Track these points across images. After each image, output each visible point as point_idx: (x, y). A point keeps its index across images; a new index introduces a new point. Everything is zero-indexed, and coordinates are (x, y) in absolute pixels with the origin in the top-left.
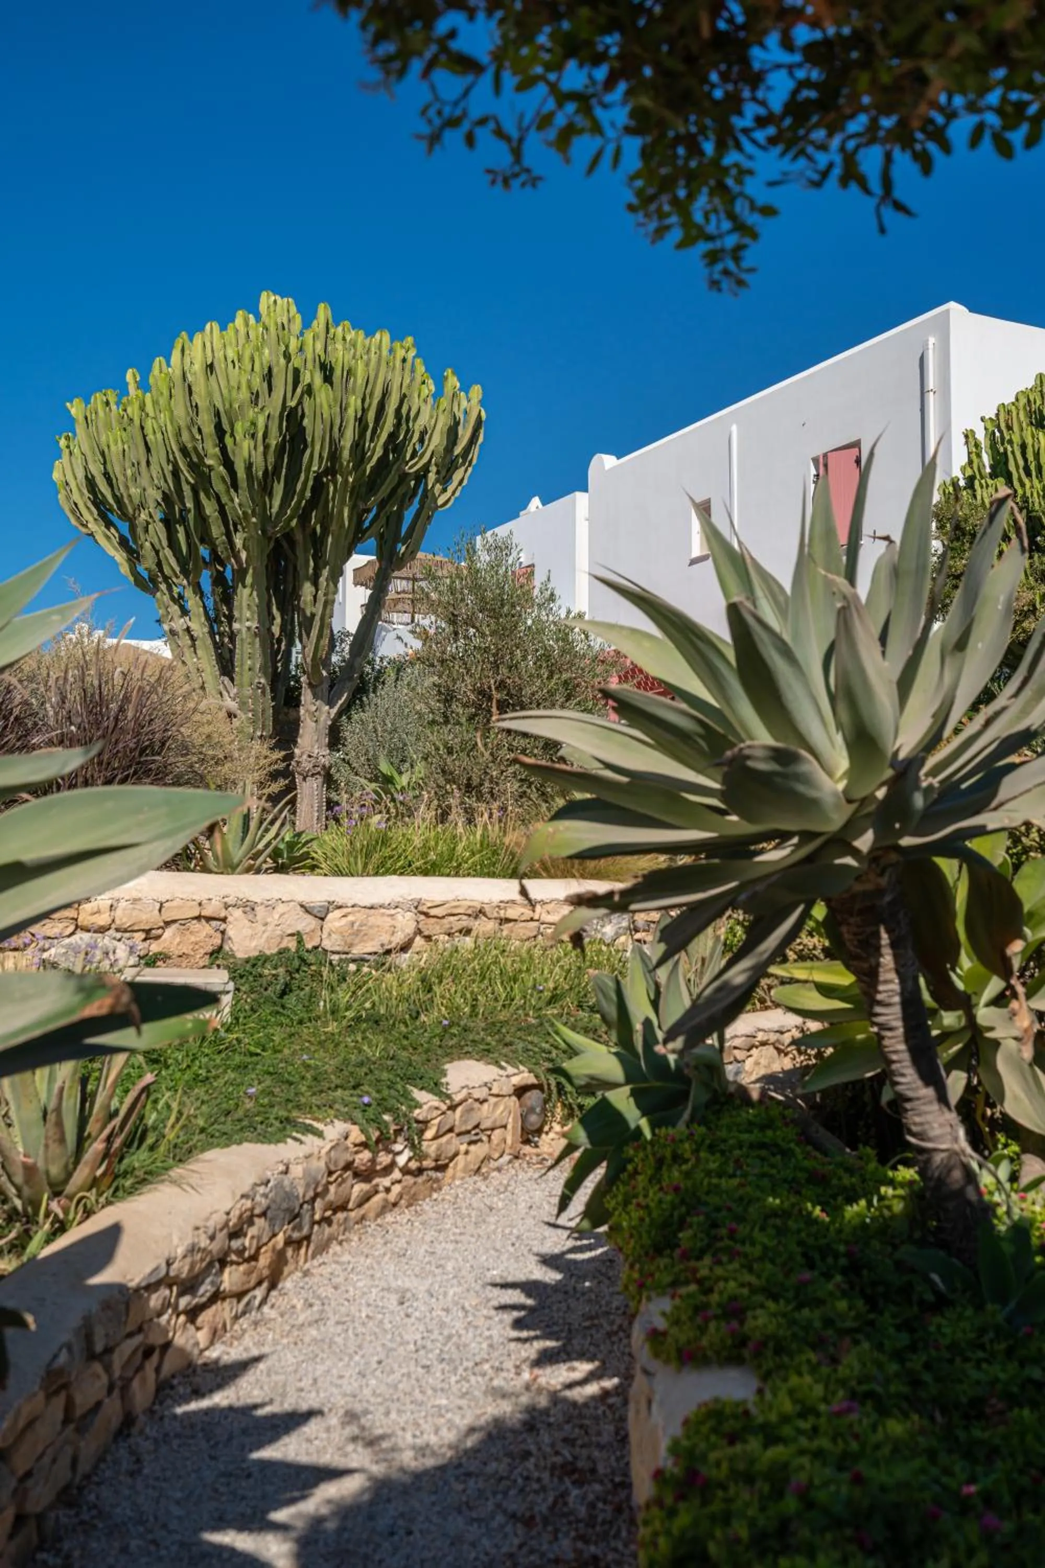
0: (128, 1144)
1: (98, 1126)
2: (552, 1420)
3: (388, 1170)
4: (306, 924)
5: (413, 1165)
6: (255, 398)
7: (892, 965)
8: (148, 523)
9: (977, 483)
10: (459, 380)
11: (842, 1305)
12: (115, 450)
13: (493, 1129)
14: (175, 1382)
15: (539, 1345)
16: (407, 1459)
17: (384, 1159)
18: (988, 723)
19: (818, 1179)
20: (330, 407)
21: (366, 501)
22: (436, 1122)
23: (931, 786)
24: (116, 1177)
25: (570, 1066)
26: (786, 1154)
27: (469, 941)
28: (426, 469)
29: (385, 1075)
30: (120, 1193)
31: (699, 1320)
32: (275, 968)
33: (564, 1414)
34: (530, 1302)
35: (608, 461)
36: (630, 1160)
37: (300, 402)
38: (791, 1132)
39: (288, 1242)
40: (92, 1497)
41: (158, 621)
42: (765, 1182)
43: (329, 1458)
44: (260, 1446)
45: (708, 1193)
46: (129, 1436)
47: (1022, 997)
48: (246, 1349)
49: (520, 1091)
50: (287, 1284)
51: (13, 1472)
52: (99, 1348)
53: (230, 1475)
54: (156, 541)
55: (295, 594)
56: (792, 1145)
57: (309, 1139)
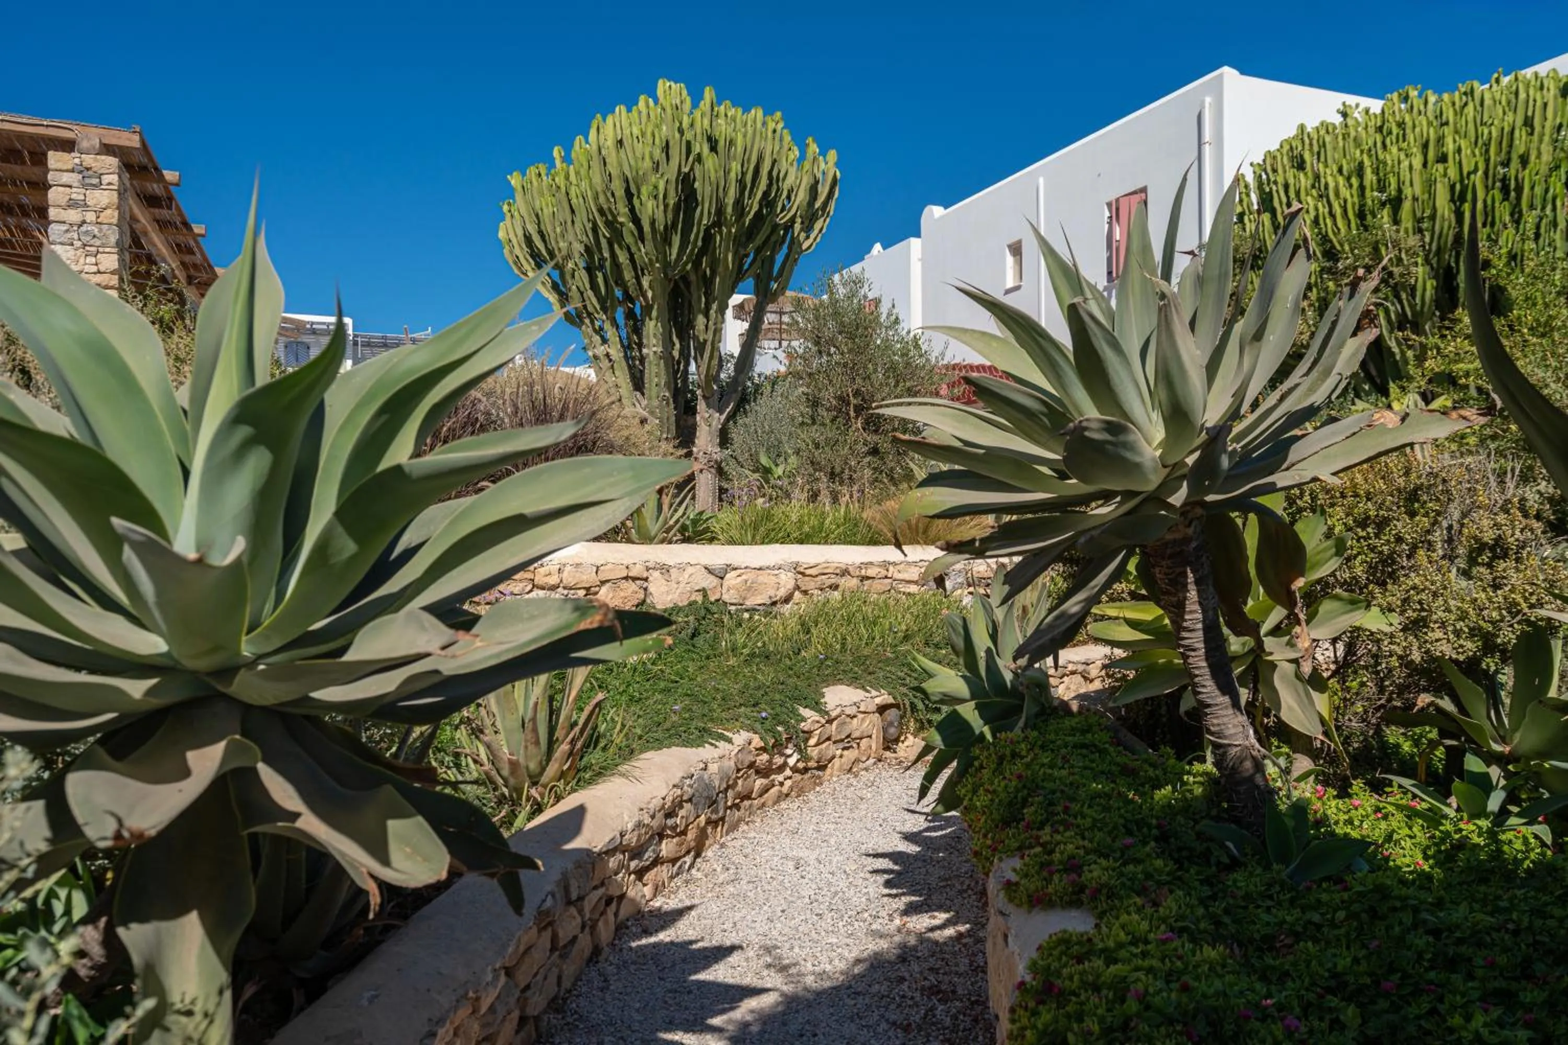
0: (586, 746)
1: (564, 732)
2: (919, 954)
3: (781, 769)
4: (709, 582)
5: (801, 765)
6: (656, 167)
7: (1196, 599)
8: (574, 270)
9: (1246, 219)
10: (819, 146)
11: (1159, 863)
12: (547, 212)
13: (861, 739)
14: (630, 923)
15: (906, 899)
16: (809, 980)
17: (778, 760)
18: (1282, 399)
19: (1128, 772)
20: (716, 171)
21: (746, 247)
22: (817, 732)
23: (1235, 450)
24: (579, 771)
25: (928, 686)
26: (1102, 752)
27: (837, 595)
28: (793, 220)
29: (777, 697)
30: (581, 783)
31: (1045, 874)
32: (687, 616)
33: (929, 951)
34: (896, 868)
35: (937, 211)
36: (977, 758)
37: (692, 169)
38: (1105, 736)
39: (709, 822)
40: (574, 1005)
41: (584, 348)
42: (1088, 773)
43: (748, 980)
44: (696, 972)
45: (1043, 781)
46: (597, 962)
47: (1304, 624)
48: (680, 901)
49: (882, 709)
50: (709, 853)
51: (517, 986)
52: (574, 896)
53: (676, 991)
54: (580, 284)
55: (691, 325)
56: (1107, 746)
57: (722, 744)
